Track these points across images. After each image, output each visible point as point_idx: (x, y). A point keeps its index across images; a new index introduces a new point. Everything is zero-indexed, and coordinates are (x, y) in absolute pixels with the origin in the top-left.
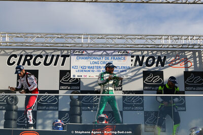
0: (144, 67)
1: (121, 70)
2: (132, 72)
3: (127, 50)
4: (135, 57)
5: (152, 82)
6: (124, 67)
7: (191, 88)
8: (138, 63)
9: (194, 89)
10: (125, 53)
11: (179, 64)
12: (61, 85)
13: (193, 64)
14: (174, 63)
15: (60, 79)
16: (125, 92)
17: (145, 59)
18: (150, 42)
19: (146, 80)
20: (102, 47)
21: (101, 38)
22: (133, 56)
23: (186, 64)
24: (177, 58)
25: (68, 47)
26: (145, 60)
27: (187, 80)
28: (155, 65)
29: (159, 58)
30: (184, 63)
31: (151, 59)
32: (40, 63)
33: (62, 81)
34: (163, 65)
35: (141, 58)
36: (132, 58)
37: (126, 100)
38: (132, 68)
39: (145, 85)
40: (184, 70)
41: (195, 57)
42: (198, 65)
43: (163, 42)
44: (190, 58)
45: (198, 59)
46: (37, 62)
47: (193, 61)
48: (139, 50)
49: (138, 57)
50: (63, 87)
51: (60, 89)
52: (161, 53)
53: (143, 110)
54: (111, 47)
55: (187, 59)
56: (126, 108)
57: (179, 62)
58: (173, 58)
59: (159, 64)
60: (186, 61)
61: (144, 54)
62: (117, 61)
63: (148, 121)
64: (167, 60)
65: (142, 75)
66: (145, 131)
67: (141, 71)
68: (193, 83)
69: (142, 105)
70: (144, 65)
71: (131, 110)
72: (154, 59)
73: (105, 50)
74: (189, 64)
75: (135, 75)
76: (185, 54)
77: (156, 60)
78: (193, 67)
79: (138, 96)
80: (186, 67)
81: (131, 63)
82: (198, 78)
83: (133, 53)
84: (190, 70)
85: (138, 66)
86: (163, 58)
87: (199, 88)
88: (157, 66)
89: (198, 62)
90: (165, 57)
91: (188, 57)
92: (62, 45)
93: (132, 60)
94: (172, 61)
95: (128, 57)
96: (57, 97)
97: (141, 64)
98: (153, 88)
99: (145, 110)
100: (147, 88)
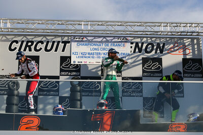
0: (143, 54)
2: (131, 58)
3: (127, 37)
4: (134, 44)
5: (151, 69)
6: (124, 54)
7: (189, 75)
8: (137, 50)
9: (192, 76)
10: (125, 39)
11: (178, 51)
12: (61, 70)
13: (191, 51)
14: (172, 50)
15: (61, 65)
16: (123, 79)
17: (145, 45)
18: (149, 29)
19: (145, 66)
20: (102, 34)
21: (101, 25)
22: (132, 43)
23: (184, 51)
24: (176, 45)
25: (69, 33)
26: (144, 47)
27: (186, 67)
28: (154, 52)
29: (158, 44)
30: (182, 50)
31: (150, 46)
32: (41, 49)
33: (63, 67)
34: (161, 52)
35: (140, 45)
36: (132, 45)
37: (125, 86)
38: (131, 54)
39: (143, 71)
40: (182, 57)
41: (193, 45)
42: (196, 52)
43: (162, 29)
44: (189, 45)
45: (196, 46)
46: (38, 48)
47: (191, 48)
48: (138, 37)
49: (137, 44)
50: (63, 73)
51: (60, 75)
52: (160, 40)
53: (142, 96)
54: (111, 34)
55: (186, 46)
56: (125, 94)
57: (178, 49)
58: (172, 45)
59: (158, 51)
60: (184, 48)
61: (143, 41)
62: (116, 47)
63: (146, 106)
64: (166, 47)
65: (141, 62)
66: (144, 117)
67: (140, 58)
68: (191, 69)
69: (141, 91)
70: (143, 51)
71: (130, 96)
72: (153, 46)
73: (105, 37)
74: (188, 51)
76: (183, 41)
77: (155, 47)
78: (191, 54)
79: (137, 82)
80: (185, 54)
81: (130, 49)
82: (196, 65)
83: (132, 40)
84: (188, 57)
85: (137, 53)
86: (161, 45)
87: (197, 75)
88: (156, 52)
89: (196, 49)
91: (187, 44)
92: (62, 31)
93: (131, 47)
94: (170, 49)
95: (127, 43)
96: (58, 82)
97: (140, 51)
98: (152, 75)
99: (144, 96)
100: (146, 74)
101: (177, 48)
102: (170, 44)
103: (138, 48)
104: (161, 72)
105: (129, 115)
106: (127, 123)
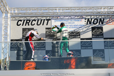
0: (92, 25)
1: (80, 27)
2: (85, 28)
4: (87, 20)
5: (97, 33)
6: (81, 25)
8: (89, 23)
10: (81, 17)
11: (112, 23)
14: (109, 22)
16: (81, 39)
19: (94, 32)
22: (86, 19)
24: (111, 19)
26: (92, 21)
28: (98, 23)
29: (100, 19)
31: (96, 20)
34: (102, 23)
35: (90, 20)
36: (85, 20)
37: (82, 43)
38: (85, 25)
39: (93, 35)
48: (89, 16)
49: (88, 19)
53: (92, 49)
56: (83, 48)
59: (101, 23)
62: (77, 22)
63: (95, 54)
64: (105, 20)
65: (91, 29)
66: (94, 60)
67: (91, 27)
69: (92, 46)
70: (92, 23)
71: (85, 49)
72: (97, 20)
73: (70, 16)
75: (87, 30)
77: (99, 21)
79: (89, 41)
81: (85, 23)
85: (89, 24)
86: (102, 20)
88: (99, 24)
90: (104, 19)
93: (85, 21)
95: (83, 19)
97: (90, 23)
98: (97, 37)
99: (93, 49)
100: (94, 36)
101: (111, 21)
102: (107, 19)
103: (89, 22)
104: (102, 35)
105: (84, 59)
106: (83, 64)
